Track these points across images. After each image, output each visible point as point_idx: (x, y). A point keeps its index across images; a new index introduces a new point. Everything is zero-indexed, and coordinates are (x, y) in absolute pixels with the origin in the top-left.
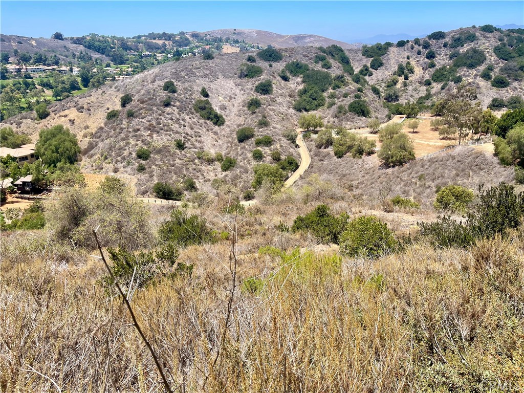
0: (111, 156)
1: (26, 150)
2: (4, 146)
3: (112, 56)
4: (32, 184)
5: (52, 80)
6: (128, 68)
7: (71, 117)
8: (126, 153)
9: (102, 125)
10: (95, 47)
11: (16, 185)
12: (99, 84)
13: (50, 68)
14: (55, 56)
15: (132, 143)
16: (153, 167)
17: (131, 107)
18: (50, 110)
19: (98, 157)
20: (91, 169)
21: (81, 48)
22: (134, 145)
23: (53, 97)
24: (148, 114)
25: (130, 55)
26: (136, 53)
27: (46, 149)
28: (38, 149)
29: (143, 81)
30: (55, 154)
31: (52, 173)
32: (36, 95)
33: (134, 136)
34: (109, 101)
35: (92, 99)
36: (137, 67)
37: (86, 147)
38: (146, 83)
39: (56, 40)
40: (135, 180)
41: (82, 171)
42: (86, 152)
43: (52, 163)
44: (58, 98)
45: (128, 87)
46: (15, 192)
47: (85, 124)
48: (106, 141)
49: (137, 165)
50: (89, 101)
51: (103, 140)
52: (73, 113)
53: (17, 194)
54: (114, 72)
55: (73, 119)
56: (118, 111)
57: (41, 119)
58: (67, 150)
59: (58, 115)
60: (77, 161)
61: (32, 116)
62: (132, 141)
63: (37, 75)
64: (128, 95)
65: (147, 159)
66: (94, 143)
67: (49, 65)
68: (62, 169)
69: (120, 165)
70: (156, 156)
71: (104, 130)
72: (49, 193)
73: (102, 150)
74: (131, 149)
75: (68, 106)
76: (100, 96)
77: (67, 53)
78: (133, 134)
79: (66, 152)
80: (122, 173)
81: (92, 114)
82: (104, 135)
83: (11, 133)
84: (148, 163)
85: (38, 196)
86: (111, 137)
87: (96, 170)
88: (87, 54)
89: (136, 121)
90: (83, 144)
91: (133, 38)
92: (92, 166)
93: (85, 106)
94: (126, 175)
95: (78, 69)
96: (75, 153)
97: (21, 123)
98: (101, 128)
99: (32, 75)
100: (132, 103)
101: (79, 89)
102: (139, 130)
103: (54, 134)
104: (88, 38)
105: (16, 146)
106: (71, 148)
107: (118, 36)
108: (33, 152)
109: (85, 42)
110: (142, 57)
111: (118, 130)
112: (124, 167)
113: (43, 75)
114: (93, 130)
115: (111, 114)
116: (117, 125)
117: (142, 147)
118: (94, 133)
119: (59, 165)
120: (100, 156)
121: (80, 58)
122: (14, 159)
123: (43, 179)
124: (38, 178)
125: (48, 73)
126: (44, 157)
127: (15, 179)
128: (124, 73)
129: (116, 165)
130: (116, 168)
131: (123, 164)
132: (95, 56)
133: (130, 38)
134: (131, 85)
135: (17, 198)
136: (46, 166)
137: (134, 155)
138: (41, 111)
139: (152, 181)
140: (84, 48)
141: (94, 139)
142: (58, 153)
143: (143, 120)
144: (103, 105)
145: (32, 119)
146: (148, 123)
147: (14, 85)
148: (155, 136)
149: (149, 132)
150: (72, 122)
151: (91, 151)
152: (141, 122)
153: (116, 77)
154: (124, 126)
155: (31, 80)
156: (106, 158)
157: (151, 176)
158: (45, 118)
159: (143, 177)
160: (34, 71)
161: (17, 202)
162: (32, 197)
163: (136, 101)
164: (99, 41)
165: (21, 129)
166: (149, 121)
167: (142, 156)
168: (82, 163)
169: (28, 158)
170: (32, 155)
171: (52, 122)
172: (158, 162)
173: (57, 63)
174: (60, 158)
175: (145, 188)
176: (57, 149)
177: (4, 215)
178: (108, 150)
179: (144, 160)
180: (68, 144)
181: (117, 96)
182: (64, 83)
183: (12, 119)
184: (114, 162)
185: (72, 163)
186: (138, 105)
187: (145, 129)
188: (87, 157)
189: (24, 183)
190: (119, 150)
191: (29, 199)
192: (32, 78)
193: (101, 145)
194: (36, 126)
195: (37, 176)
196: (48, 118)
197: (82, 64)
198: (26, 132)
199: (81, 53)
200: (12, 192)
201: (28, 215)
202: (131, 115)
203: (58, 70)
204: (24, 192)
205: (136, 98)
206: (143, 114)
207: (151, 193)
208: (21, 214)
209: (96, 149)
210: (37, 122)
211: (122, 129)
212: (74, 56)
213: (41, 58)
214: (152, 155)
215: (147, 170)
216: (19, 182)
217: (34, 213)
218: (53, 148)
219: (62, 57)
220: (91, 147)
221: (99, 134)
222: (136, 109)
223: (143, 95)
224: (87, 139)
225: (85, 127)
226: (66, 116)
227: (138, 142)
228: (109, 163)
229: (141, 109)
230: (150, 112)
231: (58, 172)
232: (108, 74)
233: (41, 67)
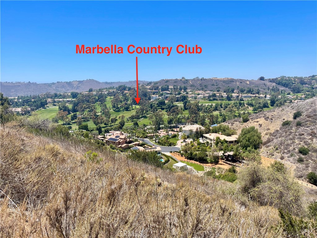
0: (280, 148)
1: (233, 138)
2: (223, 134)
3: (293, 88)
4: (232, 157)
5: (254, 102)
6: (302, 95)
7: (260, 123)
8: (291, 148)
9: (278, 129)
10: (282, 84)
11: (225, 155)
12: (281, 104)
13: (254, 95)
14: (258, 89)
15: (297, 143)
16: (310, 161)
17: (300, 119)
18: (250, 118)
19: (272, 148)
20: (266, 154)
21: (274, 84)
22: (298, 144)
23: (252, 111)
24: (312, 125)
25: (305, 87)
26: (309, 86)
27: (243, 139)
28: (239, 138)
29: (312, 104)
30: (247, 142)
31: (244, 152)
32: (244, 109)
33: (299, 138)
34: (286, 115)
35: (275, 113)
36: (309, 95)
37: (266, 141)
38: (313, 105)
39: (260, 81)
40: (295, 167)
41: (261, 154)
42: (265, 144)
43: (245, 147)
44: (255, 112)
45: (300, 107)
46: (224, 159)
47: (268, 127)
48: (279, 139)
49: (298, 157)
50: (273, 114)
51: (277, 138)
52: (262, 121)
53: (224, 160)
54: (292, 98)
55: (261, 124)
56: (291, 122)
57: (244, 122)
58: (255, 141)
59: (253, 121)
60: (259, 148)
61: (240, 121)
62: (297, 141)
63: (246, 99)
64: (299, 112)
65: (306, 155)
66: (271, 139)
67: (254, 94)
68: (249, 151)
69: (286, 156)
70: (313, 154)
71: (279, 132)
72: (240, 164)
73: (275, 144)
74: (295, 146)
75: (260, 116)
76: (280, 112)
77: (265, 87)
78: (298, 137)
79: (253, 142)
80: (286, 160)
81: (273, 122)
82: (278, 135)
83: (228, 128)
84: (306, 157)
85: (234, 164)
86: (283, 137)
87: (269, 155)
88: (277, 88)
89: (302, 129)
90: (264, 139)
91: (309, 77)
92: (267, 153)
93: (270, 117)
94: (289, 163)
95: (270, 96)
96: (259, 144)
97: (234, 123)
98: (277, 131)
99: (244, 99)
100: (301, 117)
101: (268, 107)
102: (303, 134)
103: (249, 131)
104: (279, 79)
105: (229, 135)
106: (257, 140)
107: (299, 76)
108: (236, 139)
109: (277, 81)
110: (313, 88)
111: (288, 133)
112: (288, 157)
113: (250, 99)
114: (272, 131)
115: (286, 123)
116: (288, 130)
117: (303, 146)
118: (272, 133)
119: (248, 148)
120: (273, 147)
121: (272, 90)
122: (226, 142)
123: (239, 155)
124: (236, 154)
125: (252, 98)
126: (241, 143)
127: (225, 152)
128: (298, 98)
129: (283, 155)
130: (282, 157)
131: (288, 155)
132: (281, 88)
133: (307, 77)
134: (303, 106)
135: (224, 162)
136: (242, 148)
137: (297, 150)
138: (245, 118)
139: (307, 170)
140: (275, 84)
141: (272, 137)
142: (249, 142)
143: (307, 129)
144: (281, 117)
145: (239, 122)
146: (311, 131)
147: (234, 104)
148: (314, 140)
149: (311, 137)
150: (261, 125)
151: (268, 143)
152: (306, 129)
153: (293, 101)
154: (293, 131)
155: (243, 102)
156: (277, 149)
157: (307, 167)
158: (246, 122)
159: (301, 166)
160: (245, 97)
161: (223, 164)
162: (231, 163)
163: (305, 116)
164: (286, 80)
165: (233, 127)
166: (312, 130)
167: (303, 152)
168: (262, 150)
169: (234, 142)
170: (236, 141)
171: (250, 124)
172: (314, 158)
173: (258, 93)
174: (250, 145)
175: (301, 174)
176: (249, 140)
177: (216, 170)
178: (279, 145)
179: (303, 155)
180: (255, 138)
181: (291, 112)
182: (260, 104)
183: (230, 121)
184: (282, 153)
185: (256, 149)
186: (305, 118)
187: (308, 134)
188: (265, 147)
189: (229, 155)
190: (287, 145)
191: (229, 164)
192: (243, 101)
193: (275, 141)
194: (241, 126)
195: (236, 153)
196: (248, 122)
197: (273, 93)
198: (235, 128)
199: (273, 87)
200: (222, 159)
201: (227, 173)
202: (299, 124)
203: (258, 97)
204: (228, 160)
205: (305, 114)
206: (308, 125)
207: (305, 178)
208: (224, 171)
209: (272, 143)
210: (242, 124)
211: (291, 133)
212: (269, 89)
213: (250, 91)
214: (310, 153)
215: (305, 162)
216: (226, 154)
217: (230, 173)
218: (247, 139)
219: (262, 90)
220: (269, 141)
221: (275, 134)
222: (304, 121)
223: (310, 113)
224: (267, 136)
225: (267, 129)
226: (257, 122)
227: (301, 142)
228: (279, 153)
229: (307, 121)
230: (314, 124)
231: (247, 152)
232: (288, 99)
233: (249, 95)
